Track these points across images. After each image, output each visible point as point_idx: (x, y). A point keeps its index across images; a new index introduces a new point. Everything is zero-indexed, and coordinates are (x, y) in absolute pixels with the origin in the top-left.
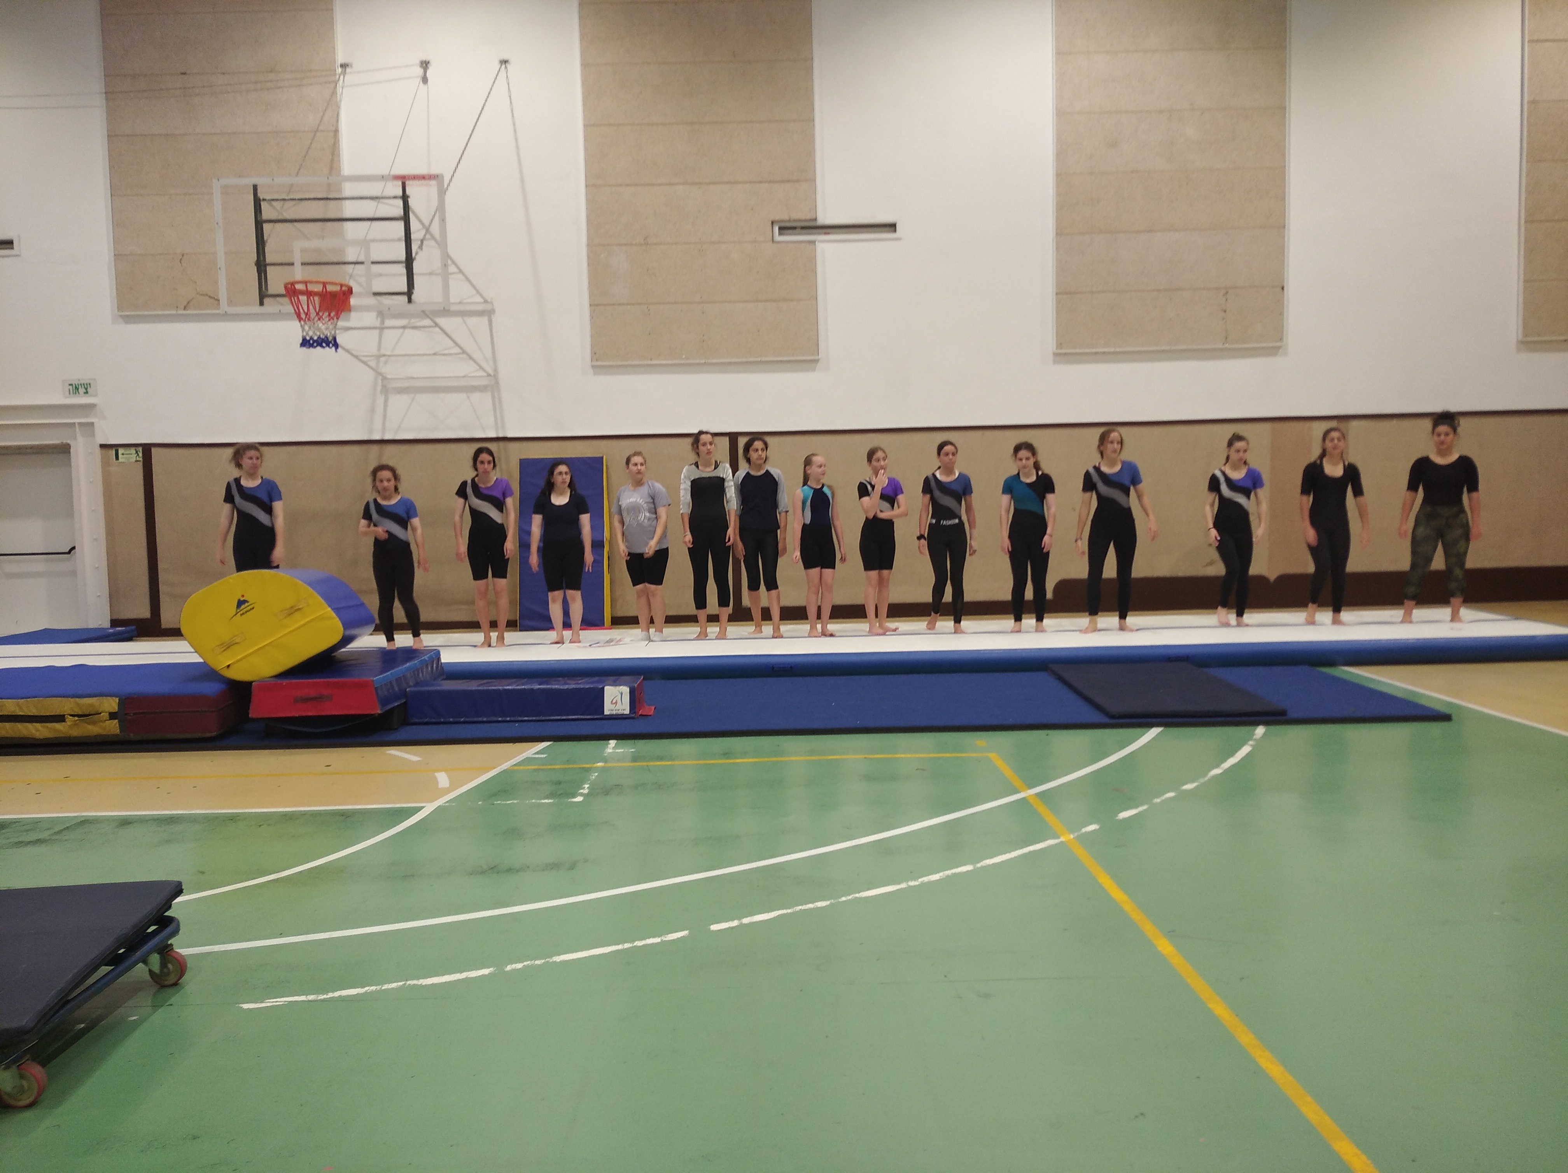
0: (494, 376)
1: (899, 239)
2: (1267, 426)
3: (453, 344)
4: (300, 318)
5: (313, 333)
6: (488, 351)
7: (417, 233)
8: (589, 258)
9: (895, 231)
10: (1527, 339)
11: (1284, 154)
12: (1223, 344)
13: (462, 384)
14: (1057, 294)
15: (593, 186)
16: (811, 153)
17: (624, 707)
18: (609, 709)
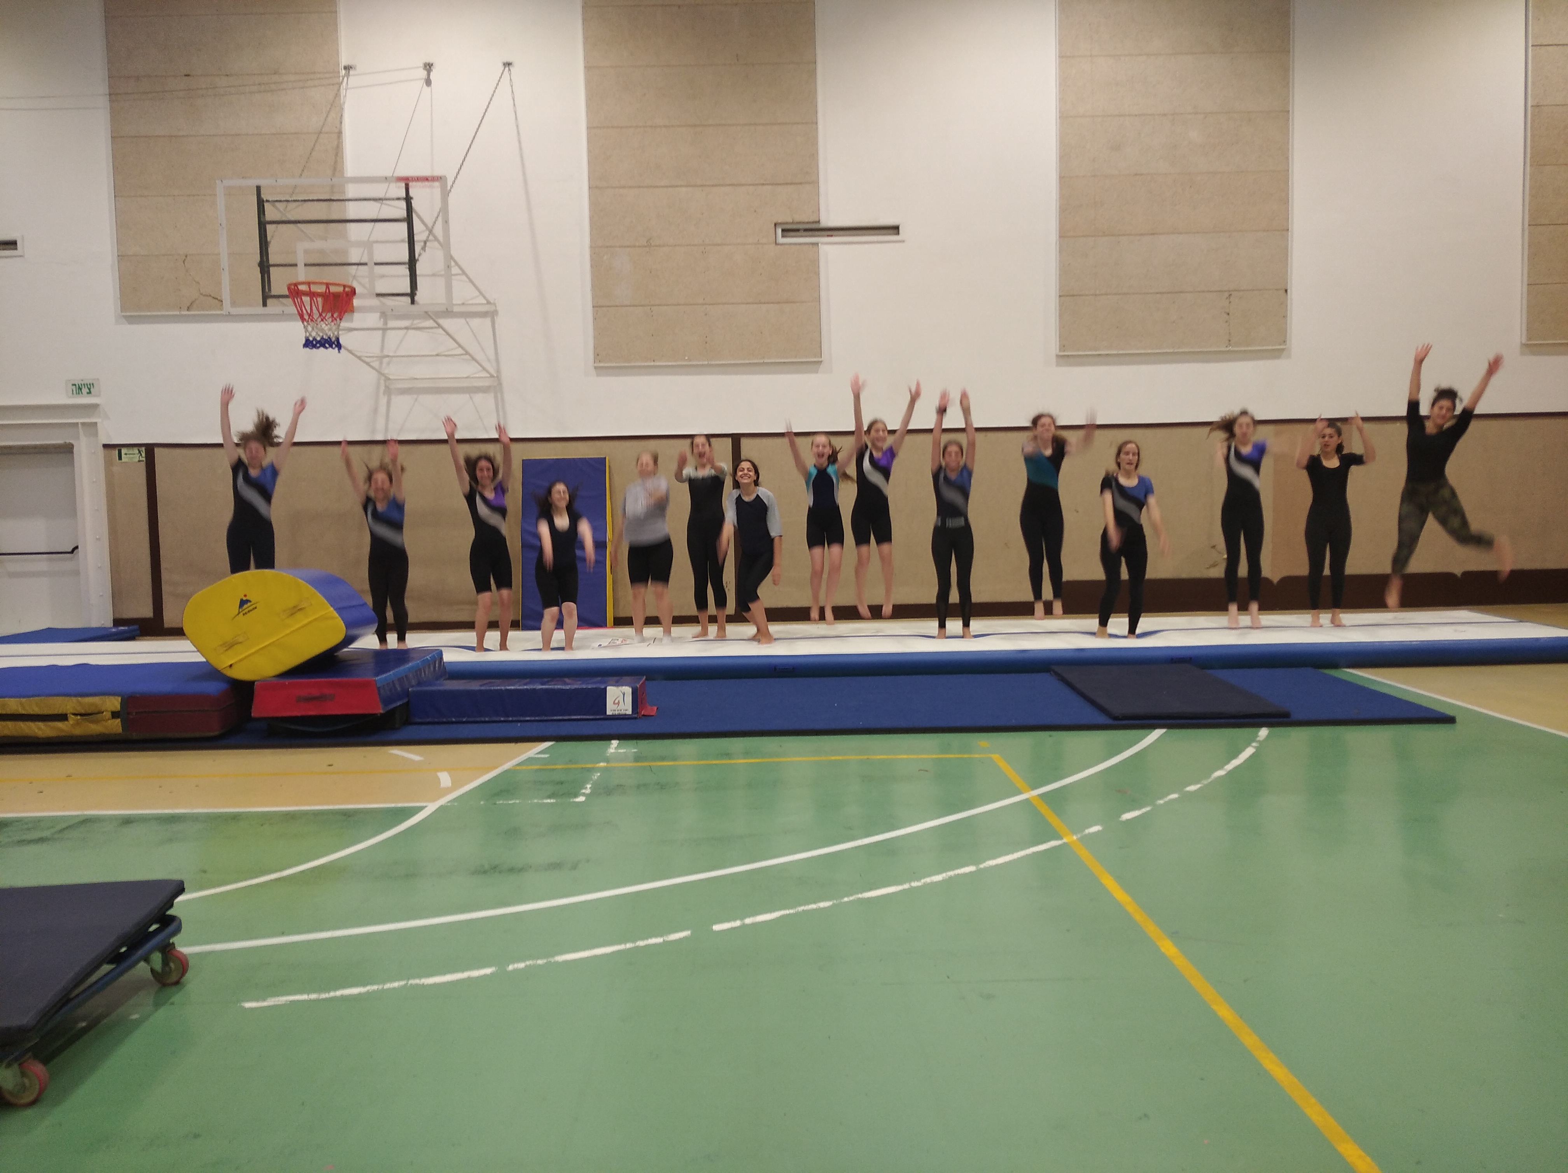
0: (497, 378)
1: (902, 241)
3: (456, 345)
4: (303, 319)
5: (316, 334)
6: (491, 353)
7: (420, 234)
8: (592, 260)
9: (898, 233)
10: (1531, 342)
11: (1287, 158)
12: (1227, 347)
13: (465, 385)
14: (1060, 296)
15: (597, 187)
16: (814, 156)
17: (627, 708)
18: (611, 709)
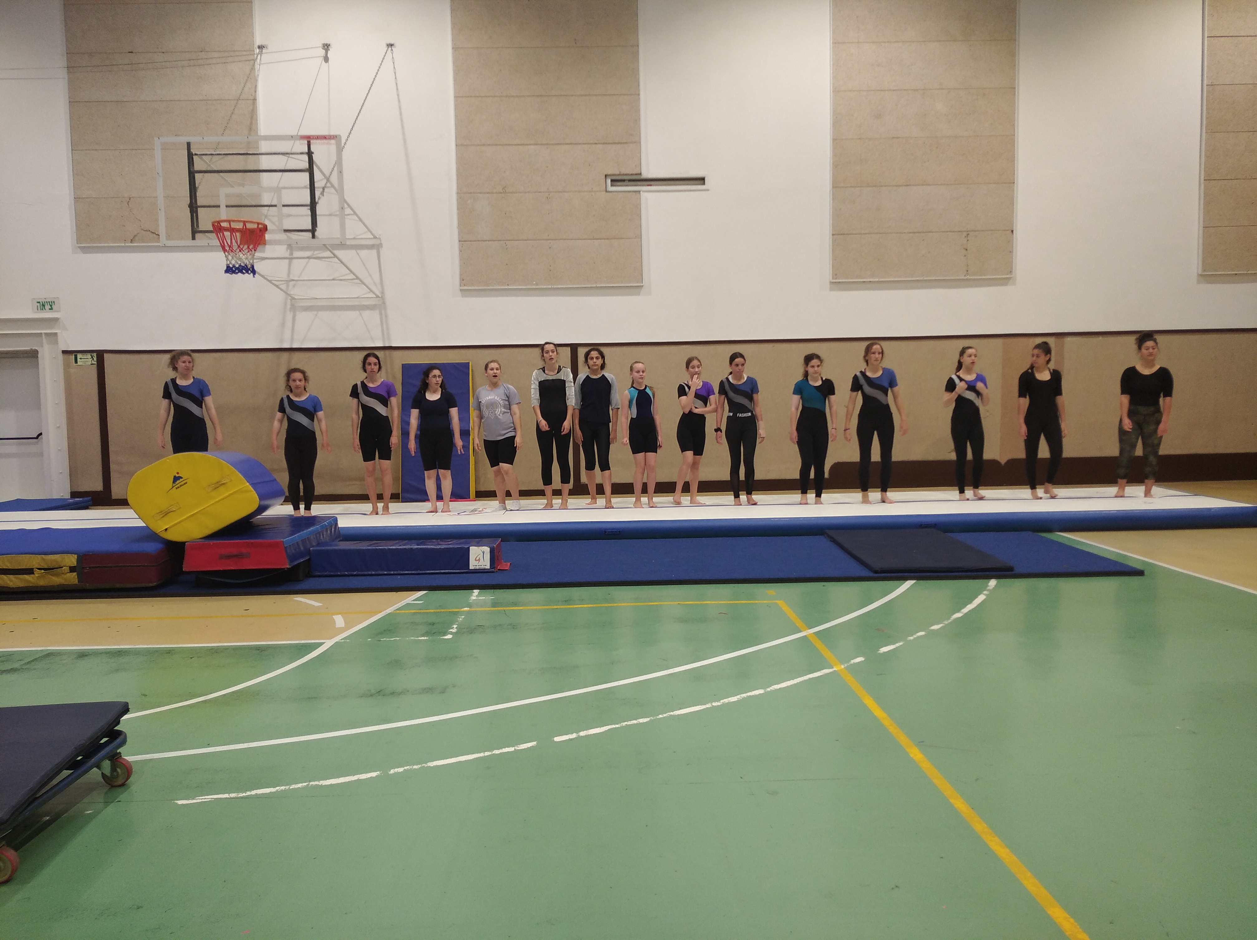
0: (382, 298)
1: (708, 190)
2: (1000, 341)
3: (348, 272)
4: (224, 250)
5: (234, 262)
6: (376, 277)
7: (319, 182)
8: (458, 203)
9: (704, 184)
10: (1206, 273)
11: (1014, 125)
12: (965, 276)
13: (356, 303)
14: (833, 235)
15: (462, 145)
16: (637, 121)
17: (486, 564)
18: (473, 564)
